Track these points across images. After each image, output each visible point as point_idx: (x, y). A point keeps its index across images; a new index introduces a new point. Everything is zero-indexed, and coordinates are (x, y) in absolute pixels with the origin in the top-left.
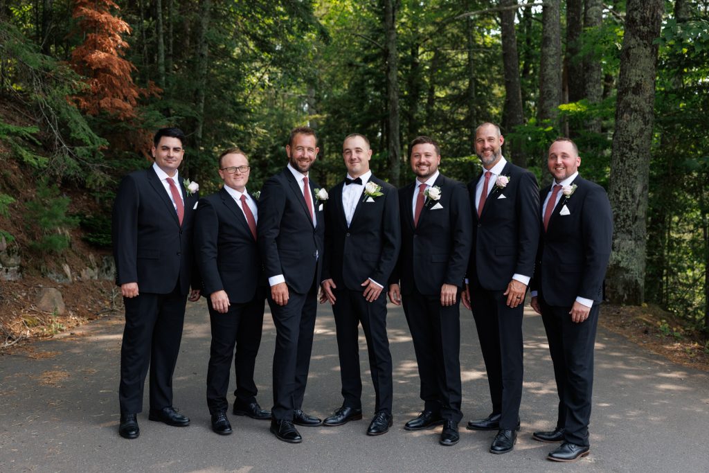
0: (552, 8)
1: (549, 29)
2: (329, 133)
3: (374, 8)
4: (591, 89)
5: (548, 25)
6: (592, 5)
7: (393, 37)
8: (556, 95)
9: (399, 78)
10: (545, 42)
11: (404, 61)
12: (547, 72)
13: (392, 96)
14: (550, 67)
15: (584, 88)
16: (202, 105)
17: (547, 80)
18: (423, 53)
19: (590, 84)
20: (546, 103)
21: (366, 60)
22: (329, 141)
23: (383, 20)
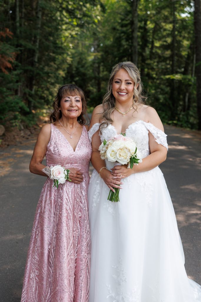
7: (136, 15)
9: (138, 36)
11: (140, 28)
13: (134, 44)
16: (37, 44)
18: (149, 24)
21: (122, 26)
22: (103, 66)
23: (131, 7)
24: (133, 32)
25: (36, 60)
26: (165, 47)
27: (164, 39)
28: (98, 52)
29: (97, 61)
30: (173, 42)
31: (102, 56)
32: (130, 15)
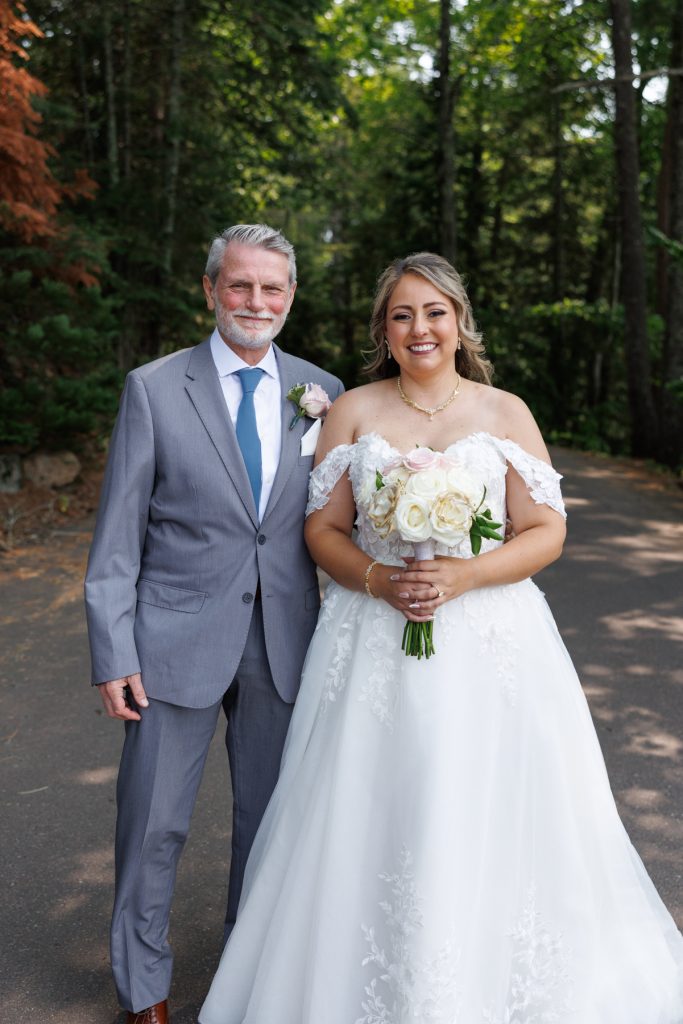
3: (425, 97)
7: (450, 134)
9: (458, 194)
18: (488, 159)
21: (411, 167)
22: (357, 280)
23: (435, 112)
24: (441, 182)
25: (167, 266)
26: (532, 225)
27: (529, 202)
28: (345, 241)
29: (341, 268)
30: (556, 206)
31: (355, 251)
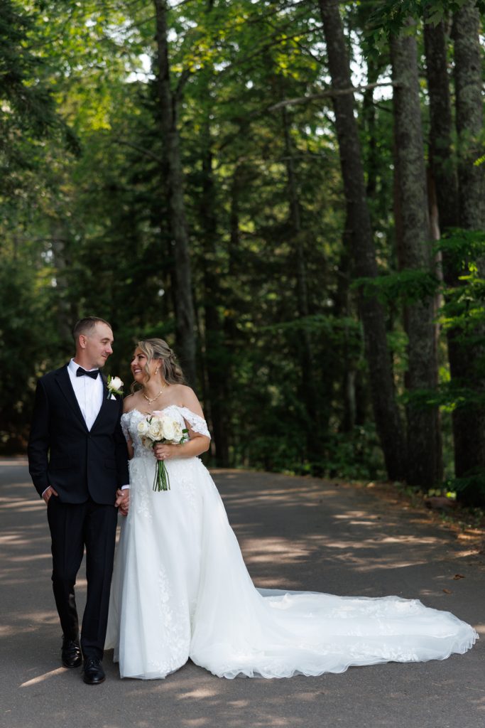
0: (409, 90)
1: (407, 121)
2: (85, 294)
3: (145, 101)
4: (472, 210)
5: (404, 115)
6: (467, 83)
7: (175, 143)
8: (422, 221)
9: (187, 205)
10: (401, 140)
11: (192, 179)
12: (407, 187)
13: (177, 233)
14: (411, 178)
15: (462, 209)
17: (408, 197)
18: (219, 167)
19: (471, 201)
20: (409, 233)
21: (135, 180)
22: (86, 306)
23: (158, 118)
24: (170, 195)
27: (266, 211)
30: (292, 215)
32: (158, 144)
